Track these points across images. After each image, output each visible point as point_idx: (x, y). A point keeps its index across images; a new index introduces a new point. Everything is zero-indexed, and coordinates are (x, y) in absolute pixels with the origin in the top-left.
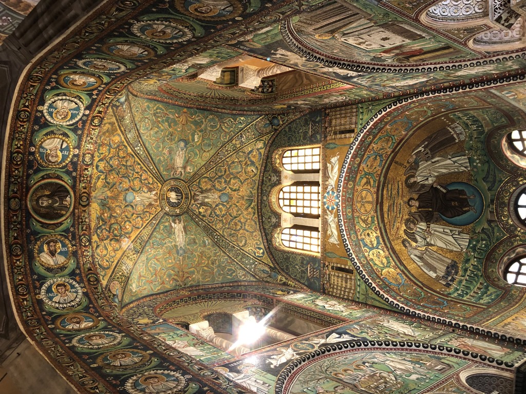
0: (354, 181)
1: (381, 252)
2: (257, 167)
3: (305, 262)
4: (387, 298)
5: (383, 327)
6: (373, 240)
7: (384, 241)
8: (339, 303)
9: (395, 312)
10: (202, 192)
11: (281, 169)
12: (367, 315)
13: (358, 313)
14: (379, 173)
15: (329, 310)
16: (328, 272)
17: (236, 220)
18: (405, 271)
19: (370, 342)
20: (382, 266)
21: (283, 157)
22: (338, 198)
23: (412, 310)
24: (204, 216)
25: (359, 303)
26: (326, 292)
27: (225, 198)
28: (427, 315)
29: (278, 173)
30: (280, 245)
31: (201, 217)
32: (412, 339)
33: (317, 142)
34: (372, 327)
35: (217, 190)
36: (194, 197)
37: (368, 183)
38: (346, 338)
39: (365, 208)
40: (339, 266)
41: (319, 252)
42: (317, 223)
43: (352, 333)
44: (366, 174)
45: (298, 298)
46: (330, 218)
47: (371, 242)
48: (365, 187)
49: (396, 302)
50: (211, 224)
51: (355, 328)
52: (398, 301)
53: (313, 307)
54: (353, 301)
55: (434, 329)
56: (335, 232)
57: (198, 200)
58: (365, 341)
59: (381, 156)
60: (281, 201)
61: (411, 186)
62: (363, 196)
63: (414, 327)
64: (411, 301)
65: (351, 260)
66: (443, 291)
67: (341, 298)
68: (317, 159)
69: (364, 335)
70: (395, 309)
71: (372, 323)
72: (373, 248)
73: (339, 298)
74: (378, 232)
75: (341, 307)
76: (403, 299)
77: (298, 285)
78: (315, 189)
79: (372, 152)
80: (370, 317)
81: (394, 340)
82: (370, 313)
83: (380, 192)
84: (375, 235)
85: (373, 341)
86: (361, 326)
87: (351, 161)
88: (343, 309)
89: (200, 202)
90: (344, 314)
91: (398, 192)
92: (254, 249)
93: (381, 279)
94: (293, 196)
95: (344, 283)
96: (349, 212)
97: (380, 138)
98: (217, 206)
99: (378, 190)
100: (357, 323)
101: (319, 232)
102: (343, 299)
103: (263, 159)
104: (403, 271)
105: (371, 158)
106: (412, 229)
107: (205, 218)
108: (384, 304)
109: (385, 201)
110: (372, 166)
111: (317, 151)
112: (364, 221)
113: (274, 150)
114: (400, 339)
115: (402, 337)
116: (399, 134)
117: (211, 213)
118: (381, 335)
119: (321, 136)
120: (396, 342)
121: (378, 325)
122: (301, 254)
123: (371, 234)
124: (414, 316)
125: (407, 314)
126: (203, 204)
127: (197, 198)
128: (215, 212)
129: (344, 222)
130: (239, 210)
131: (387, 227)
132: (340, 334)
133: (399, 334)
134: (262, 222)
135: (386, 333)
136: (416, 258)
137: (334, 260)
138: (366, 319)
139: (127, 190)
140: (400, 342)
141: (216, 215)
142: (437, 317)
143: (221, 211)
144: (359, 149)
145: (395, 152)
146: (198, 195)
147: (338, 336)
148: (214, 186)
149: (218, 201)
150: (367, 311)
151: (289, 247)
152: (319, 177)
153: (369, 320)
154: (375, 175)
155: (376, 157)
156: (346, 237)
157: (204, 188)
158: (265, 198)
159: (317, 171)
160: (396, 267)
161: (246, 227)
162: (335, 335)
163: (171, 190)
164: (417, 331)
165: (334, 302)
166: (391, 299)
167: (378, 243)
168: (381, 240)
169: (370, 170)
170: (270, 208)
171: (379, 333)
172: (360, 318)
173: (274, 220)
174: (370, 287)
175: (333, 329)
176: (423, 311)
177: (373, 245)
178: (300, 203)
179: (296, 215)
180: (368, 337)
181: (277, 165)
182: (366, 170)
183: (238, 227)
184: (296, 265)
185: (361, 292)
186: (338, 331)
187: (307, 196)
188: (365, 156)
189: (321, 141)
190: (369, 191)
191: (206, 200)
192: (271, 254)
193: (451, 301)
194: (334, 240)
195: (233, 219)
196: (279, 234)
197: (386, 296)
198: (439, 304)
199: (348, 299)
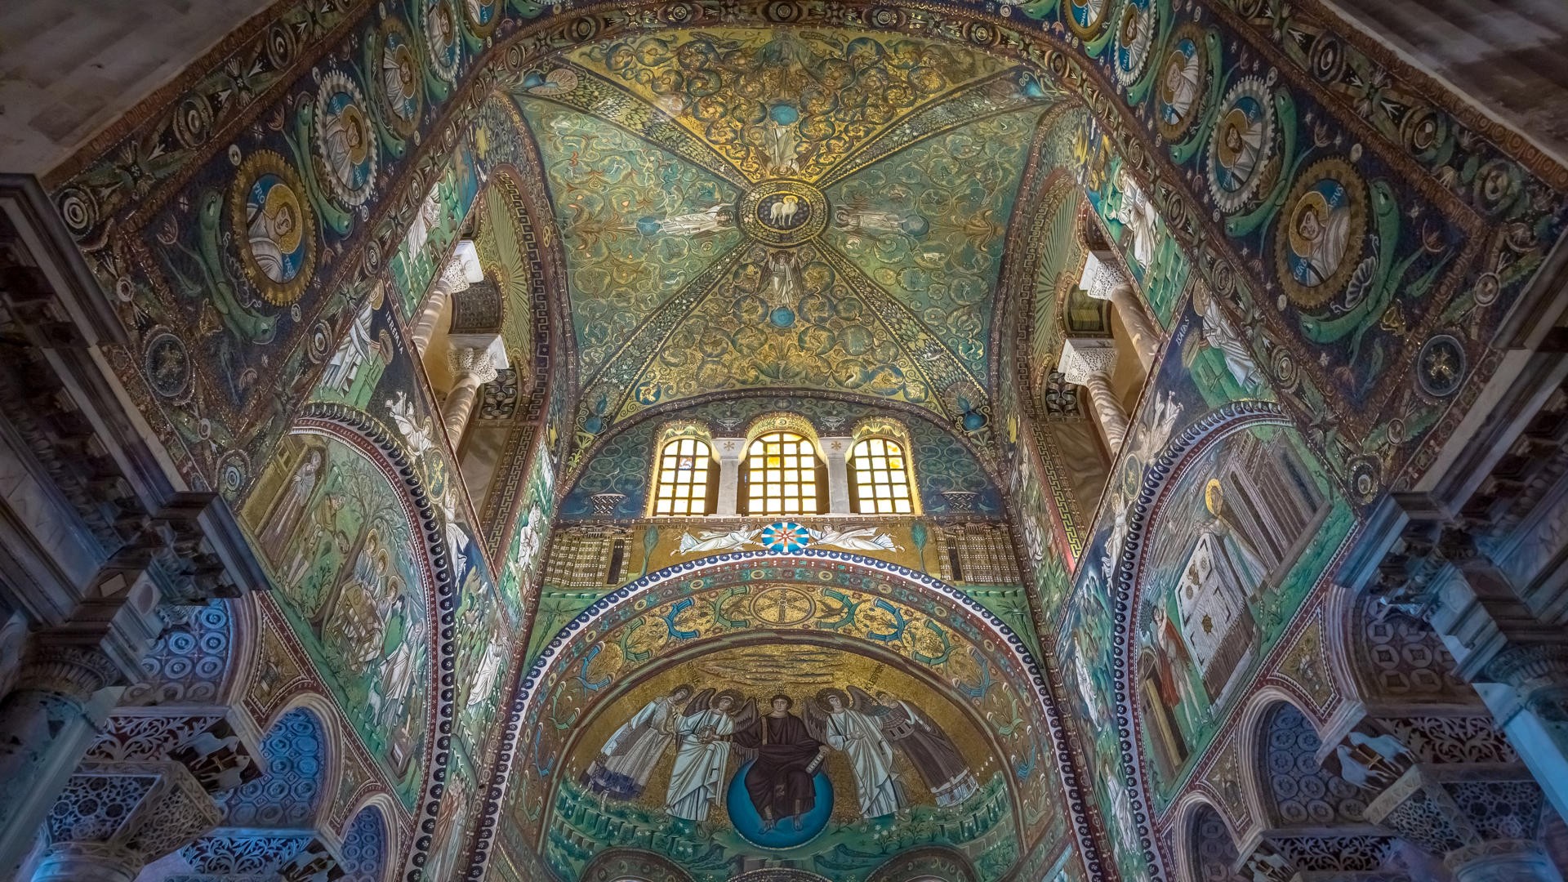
0: (834, 584)
1: (661, 642)
2: (858, 386)
3: (629, 487)
4: (552, 652)
5: (486, 642)
6: (691, 624)
7: (688, 647)
8: (535, 556)
9: (519, 669)
10: (796, 270)
11: (856, 437)
12: (511, 611)
13: (515, 592)
14: (855, 634)
15: (519, 534)
16: (608, 533)
17: (726, 343)
18: (615, 691)
19: (452, 614)
20: (629, 642)
21: (885, 441)
22: (793, 550)
23: (526, 703)
24: (736, 275)
25: (538, 596)
26: (560, 531)
27: (780, 319)
28: (517, 733)
29: (847, 430)
30: (668, 437)
31: (734, 268)
32: (461, 700)
33: (926, 506)
34: (485, 619)
35: (802, 302)
36: (782, 253)
37: (830, 612)
38: (459, 564)
39: (770, 606)
40: (626, 555)
41: (655, 513)
42: (727, 509)
43: (470, 577)
44: (852, 608)
45: (543, 472)
46: (742, 537)
47: (687, 620)
48: (819, 606)
49: (544, 670)
50: (716, 290)
51: (481, 584)
52: (547, 675)
53: (525, 500)
54: (541, 584)
55: (483, 746)
56: (707, 547)
57: (777, 262)
58: (455, 602)
59: (896, 636)
60: (776, 438)
61: (822, 700)
62: (797, 604)
63: (487, 708)
64: (548, 701)
65: (643, 578)
66: (571, 768)
67: (545, 560)
68: (885, 507)
69: (466, 602)
70: (526, 669)
71: (493, 620)
72: (672, 624)
73: (547, 557)
74: (710, 635)
75: (527, 559)
76: (550, 684)
77: (572, 474)
78: (810, 505)
79: (906, 618)
80: (506, 616)
81: (458, 663)
82: (515, 619)
83: (806, 638)
84: (702, 629)
85: (452, 620)
86: (486, 596)
87: (885, 574)
88: (522, 563)
89: (772, 265)
90: (511, 564)
91: (807, 675)
92: (655, 382)
93: (597, 640)
94: (790, 462)
95: (583, 566)
96: (758, 574)
97: (940, 633)
98: (762, 302)
99: (812, 633)
100: (491, 589)
101: (706, 514)
102: (545, 565)
103: (878, 399)
104: (616, 685)
105: (889, 616)
106: (716, 705)
107: (730, 277)
108: (538, 647)
109: (784, 647)
110: (872, 619)
111: (903, 507)
112: (736, 606)
113: (902, 421)
114: (459, 676)
115: (464, 680)
116: (950, 671)
117: (744, 291)
118: (467, 638)
119: (942, 513)
120: (453, 667)
121: (490, 632)
122: (649, 478)
123: (704, 620)
124: (513, 707)
125: (516, 694)
126: (767, 274)
127: (782, 261)
128: (746, 298)
129: (733, 565)
130: (753, 350)
131: (724, 654)
132: (467, 552)
133: (470, 674)
134: (723, 400)
135: (472, 648)
136: (649, 712)
137: (638, 545)
138: (502, 607)
139: (804, 109)
140: (452, 675)
141: (738, 303)
142: (512, 753)
143: (751, 313)
144: (915, 590)
145: (903, 665)
146: (788, 262)
147: (462, 547)
148: (812, 296)
149: (775, 304)
150: (518, 612)
151: (663, 456)
152: (839, 510)
153: (499, 615)
154: (849, 626)
155: (893, 626)
156: (696, 568)
157: (805, 275)
158: (783, 404)
159: (854, 508)
160: (626, 672)
161: (709, 366)
162: (464, 541)
163: (801, 204)
164: (477, 713)
165: (536, 545)
166: (550, 660)
167: (684, 635)
168: (691, 641)
169: (861, 616)
170: (758, 416)
171: (472, 634)
172: (504, 597)
173: (729, 423)
174: (579, 617)
175: (478, 539)
176: (524, 726)
177: (680, 623)
178: (774, 476)
179: (744, 469)
180: (461, 610)
181: (866, 428)
182: (863, 606)
183: (709, 349)
184: (622, 471)
185: (564, 601)
186: (473, 550)
187: (791, 490)
188: (895, 605)
189: (929, 515)
190: (810, 613)
191: (776, 280)
192: (644, 419)
193: (550, 785)
194: (688, 543)
195: (728, 336)
196: (695, 433)
197: (558, 650)
198: (543, 758)
199: (544, 574)
